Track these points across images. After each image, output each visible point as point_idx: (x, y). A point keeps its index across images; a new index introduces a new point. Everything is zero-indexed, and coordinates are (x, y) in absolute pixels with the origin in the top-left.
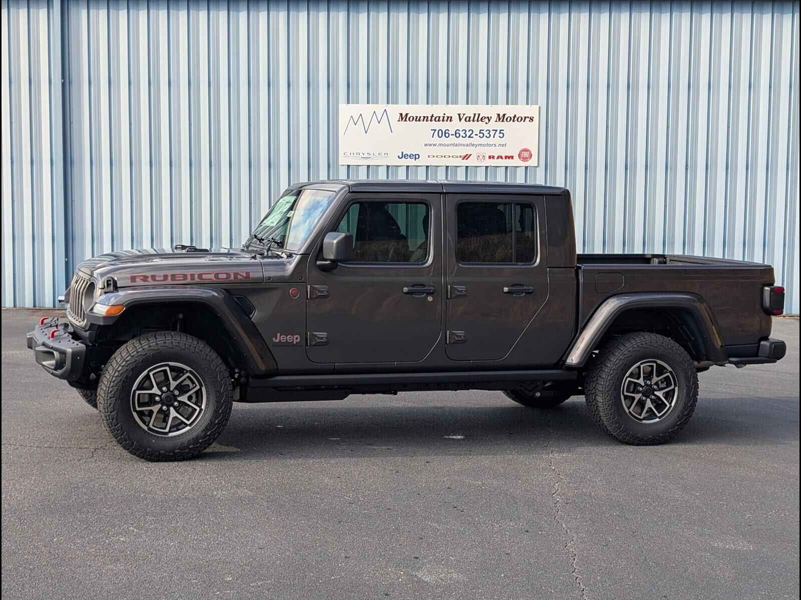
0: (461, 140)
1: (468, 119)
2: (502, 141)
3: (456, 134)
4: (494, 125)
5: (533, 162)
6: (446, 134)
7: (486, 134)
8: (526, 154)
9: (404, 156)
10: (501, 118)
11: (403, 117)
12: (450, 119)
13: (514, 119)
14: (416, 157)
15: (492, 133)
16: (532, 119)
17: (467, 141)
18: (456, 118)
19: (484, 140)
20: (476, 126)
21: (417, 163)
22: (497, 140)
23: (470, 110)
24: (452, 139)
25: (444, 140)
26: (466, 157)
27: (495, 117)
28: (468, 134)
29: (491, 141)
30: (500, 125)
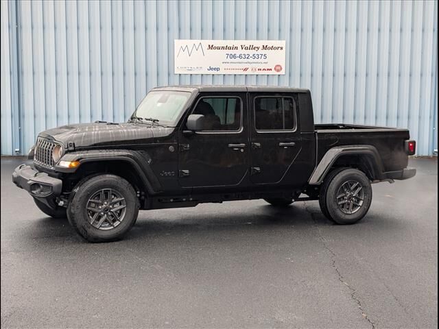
0: (242, 60)
1: (247, 48)
2: (266, 60)
3: (240, 56)
4: (261, 52)
5: (283, 72)
6: (234, 56)
7: (257, 57)
8: (278, 68)
9: (211, 69)
10: (265, 48)
11: (211, 47)
12: (236, 48)
13: (272, 48)
14: (218, 69)
15: (260, 56)
16: (282, 48)
17: (246, 60)
18: (240, 48)
19: (256, 60)
20: (251, 52)
21: (218, 73)
22: (262, 60)
23: (247, 43)
24: (238, 60)
25: (233, 60)
26: (246, 69)
27: (261, 47)
28: (247, 56)
29: (259, 60)
30: (264, 52)
